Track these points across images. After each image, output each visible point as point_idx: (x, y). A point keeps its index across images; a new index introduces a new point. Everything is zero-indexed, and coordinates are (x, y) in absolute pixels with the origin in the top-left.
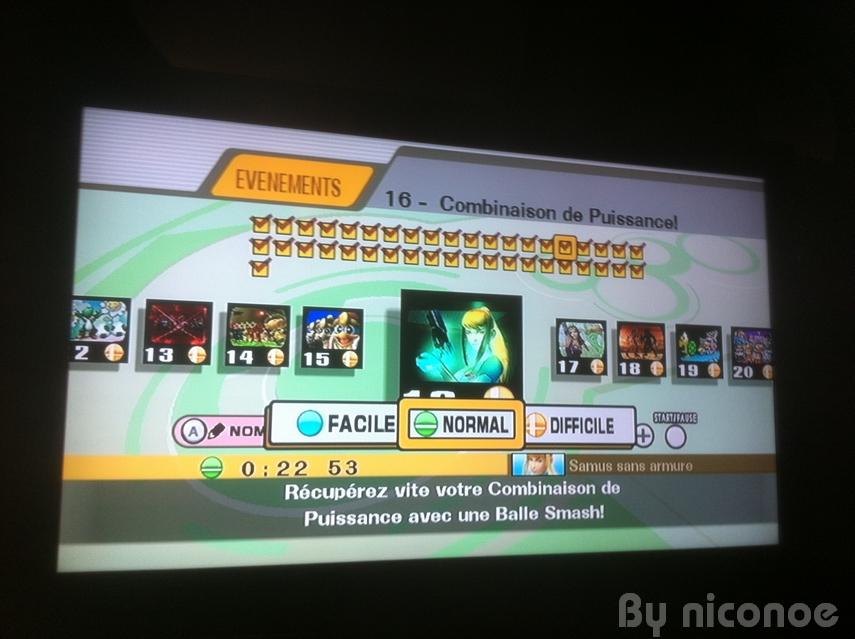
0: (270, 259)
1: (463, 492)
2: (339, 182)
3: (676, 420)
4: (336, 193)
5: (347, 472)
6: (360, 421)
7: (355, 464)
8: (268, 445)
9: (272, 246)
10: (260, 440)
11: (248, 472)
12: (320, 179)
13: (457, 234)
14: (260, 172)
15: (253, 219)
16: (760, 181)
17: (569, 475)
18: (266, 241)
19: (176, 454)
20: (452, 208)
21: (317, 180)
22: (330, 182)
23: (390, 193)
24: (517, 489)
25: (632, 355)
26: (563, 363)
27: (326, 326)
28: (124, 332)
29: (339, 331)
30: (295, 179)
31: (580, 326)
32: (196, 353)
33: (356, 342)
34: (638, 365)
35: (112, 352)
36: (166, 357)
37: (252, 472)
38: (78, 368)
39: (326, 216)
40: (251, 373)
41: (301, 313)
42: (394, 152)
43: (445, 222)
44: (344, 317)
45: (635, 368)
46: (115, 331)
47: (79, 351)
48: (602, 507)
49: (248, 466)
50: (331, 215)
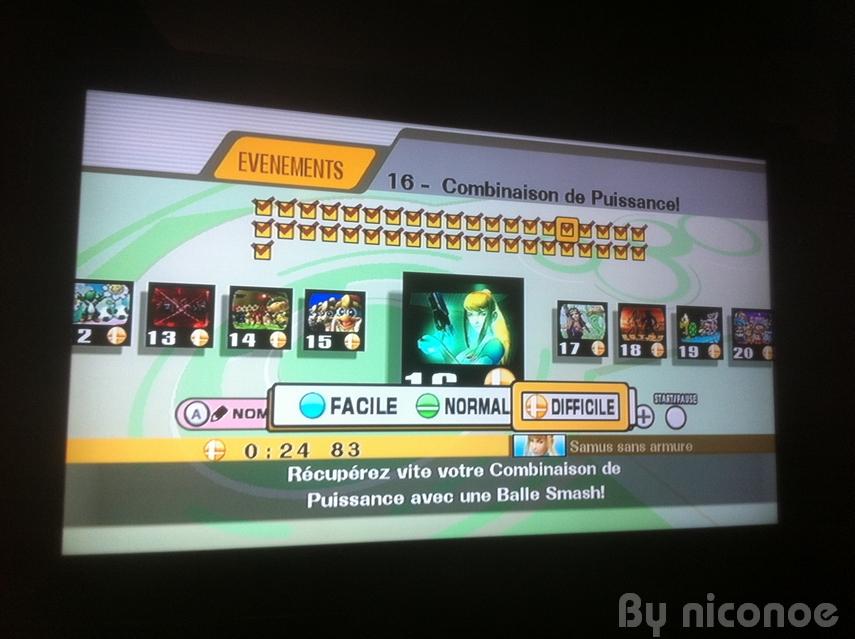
0: (272, 242)
1: (465, 473)
2: (342, 165)
3: (677, 401)
4: (338, 176)
5: (350, 454)
6: (363, 403)
7: (357, 446)
8: (271, 428)
9: (275, 229)
10: (263, 422)
11: (251, 454)
12: (322, 161)
13: (459, 216)
14: (262, 155)
15: (256, 202)
16: (763, 162)
17: (570, 456)
18: (269, 224)
19: (179, 436)
20: (454, 190)
21: (319, 163)
22: (332, 165)
23: (393, 175)
24: (518, 470)
25: (633, 337)
26: (564, 345)
27: (328, 309)
28: (126, 315)
29: (342, 314)
30: (298, 161)
31: (581, 308)
32: (198, 336)
33: (358, 324)
34: (639, 347)
35: (115, 335)
36: (169, 340)
37: (255, 455)
38: (79, 352)
39: (329, 199)
40: (254, 355)
41: (303, 296)
42: (397, 134)
43: (446, 204)
44: (346, 299)
45: (636, 350)
46: (118, 314)
47: (82, 335)
48: (603, 488)
49: (251, 448)
50: (334, 198)
